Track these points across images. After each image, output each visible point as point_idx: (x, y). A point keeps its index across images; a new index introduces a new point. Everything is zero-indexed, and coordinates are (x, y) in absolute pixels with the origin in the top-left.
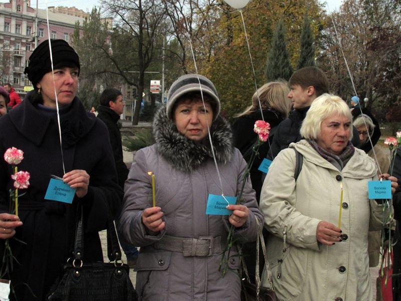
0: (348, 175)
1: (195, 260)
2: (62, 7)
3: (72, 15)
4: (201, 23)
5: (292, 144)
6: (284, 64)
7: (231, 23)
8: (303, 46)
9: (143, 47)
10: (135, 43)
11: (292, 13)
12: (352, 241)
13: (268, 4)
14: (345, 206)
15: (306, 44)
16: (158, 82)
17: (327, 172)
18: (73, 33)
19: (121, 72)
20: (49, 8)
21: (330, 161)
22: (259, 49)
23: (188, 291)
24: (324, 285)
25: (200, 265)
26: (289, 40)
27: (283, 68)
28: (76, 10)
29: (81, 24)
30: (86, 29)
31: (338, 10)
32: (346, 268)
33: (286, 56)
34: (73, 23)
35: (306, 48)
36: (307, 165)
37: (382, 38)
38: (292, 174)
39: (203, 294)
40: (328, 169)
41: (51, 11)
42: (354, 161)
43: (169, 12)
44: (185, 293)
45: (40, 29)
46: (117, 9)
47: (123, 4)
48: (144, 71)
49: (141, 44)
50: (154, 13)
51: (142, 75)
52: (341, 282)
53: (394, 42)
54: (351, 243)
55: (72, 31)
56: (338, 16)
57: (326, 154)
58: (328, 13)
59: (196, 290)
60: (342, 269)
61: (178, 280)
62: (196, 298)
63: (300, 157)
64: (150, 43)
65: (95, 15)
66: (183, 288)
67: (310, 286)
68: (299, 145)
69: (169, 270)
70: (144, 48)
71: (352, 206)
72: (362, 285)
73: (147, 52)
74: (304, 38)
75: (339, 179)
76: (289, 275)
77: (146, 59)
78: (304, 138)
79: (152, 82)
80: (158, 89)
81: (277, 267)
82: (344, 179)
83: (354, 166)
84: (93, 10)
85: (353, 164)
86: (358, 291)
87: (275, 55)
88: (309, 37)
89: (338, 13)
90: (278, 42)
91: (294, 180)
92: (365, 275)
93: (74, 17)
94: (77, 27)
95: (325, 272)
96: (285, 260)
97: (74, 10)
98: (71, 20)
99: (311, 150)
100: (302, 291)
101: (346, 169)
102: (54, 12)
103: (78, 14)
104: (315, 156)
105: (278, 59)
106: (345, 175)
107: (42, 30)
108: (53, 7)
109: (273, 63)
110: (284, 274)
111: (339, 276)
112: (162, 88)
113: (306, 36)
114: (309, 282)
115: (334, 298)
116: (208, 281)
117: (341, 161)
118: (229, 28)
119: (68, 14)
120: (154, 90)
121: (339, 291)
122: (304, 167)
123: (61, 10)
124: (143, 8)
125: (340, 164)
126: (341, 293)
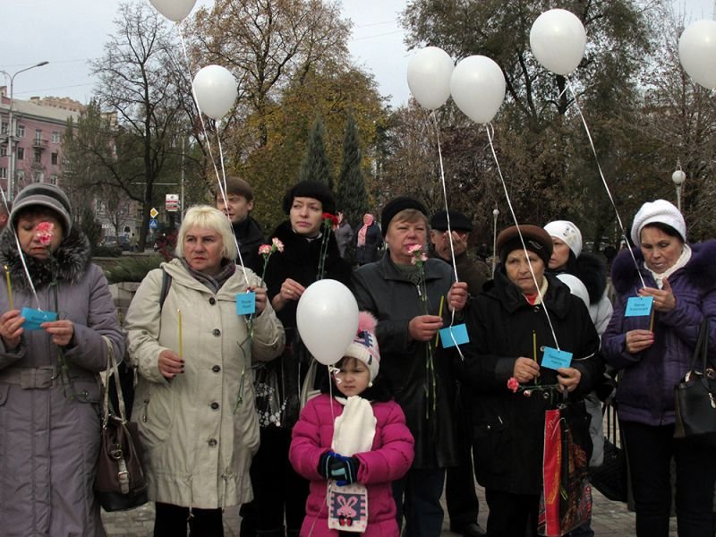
0: (224, 298)
1: (36, 391)
2: (51, 98)
3: (65, 108)
4: (227, 120)
5: (163, 264)
6: (322, 173)
7: (265, 121)
8: (346, 150)
9: (151, 151)
10: (141, 146)
11: (342, 109)
12: (228, 373)
13: (311, 97)
14: (217, 333)
15: (350, 147)
16: (176, 197)
17: (199, 294)
18: (64, 132)
19: (122, 183)
20: (32, 98)
21: (203, 282)
22: (293, 155)
23: (28, 429)
24: (193, 425)
25: (41, 399)
26: (339, 143)
27: (321, 178)
28: (71, 101)
29: (75, 121)
30: (81, 126)
31: (406, 105)
32: (220, 404)
33: (324, 164)
34: (65, 119)
35: (351, 153)
36: (175, 289)
37: (456, 141)
38: (158, 298)
39: (44, 432)
40: (201, 292)
41: (34, 103)
42: (233, 282)
43: (186, 106)
44: (23, 430)
45: (20, 127)
46: (116, 101)
47: (124, 94)
48: (152, 181)
49: (148, 148)
50: (165, 108)
51: (150, 187)
52: (214, 422)
53: (470, 145)
54: (226, 375)
55: (63, 130)
56: (407, 113)
57: (198, 275)
58: (394, 109)
59: (37, 427)
60: (215, 406)
61: (18, 416)
62: (37, 436)
63: (168, 279)
64: (159, 146)
65: (92, 110)
66: (22, 424)
67: (178, 428)
68: (168, 265)
69: (6, 405)
70: (152, 154)
71: (225, 333)
72: (244, 423)
73: (155, 158)
74: (347, 140)
75: (212, 302)
76: (156, 417)
77: (155, 166)
78: (177, 257)
79: (168, 197)
80: (175, 206)
81: (143, 409)
82: (217, 302)
83: (232, 287)
84: (91, 102)
85: (231, 285)
86: (236, 430)
87: (310, 161)
88: (353, 139)
89: (407, 109)
90: (314, 146)
91: (159, 305)
92: (245, 412)
93: (67, 110)
94: (69, 124)
95: (195, 409)
96: (151, 400)
97: (67, 102)
98: (62, 115)
99: (183, 270)
100: (170, 434)
101: (221, 291)
102: (39, 105)
103: (73, 108)
104: (185, 277)
105: (313, 167)
106: (220, 297)
107: (23, 127)
108: (38, 98)
109: (308, 173)
110: (150, 416)
111: (212, 414)
112: (180, 205)
113: (350, 137)
114: (177, 423)
115: (207, 439)
116: (51, 416)
117: (214, 281)
118: (262, 127)
119: (60, 107)
120: (170, 207)
121: (212, 432)
122: (172, 291)
123: (50, 101)
124: (151, 101)
125: (215, 286)
126: (215, 433)
